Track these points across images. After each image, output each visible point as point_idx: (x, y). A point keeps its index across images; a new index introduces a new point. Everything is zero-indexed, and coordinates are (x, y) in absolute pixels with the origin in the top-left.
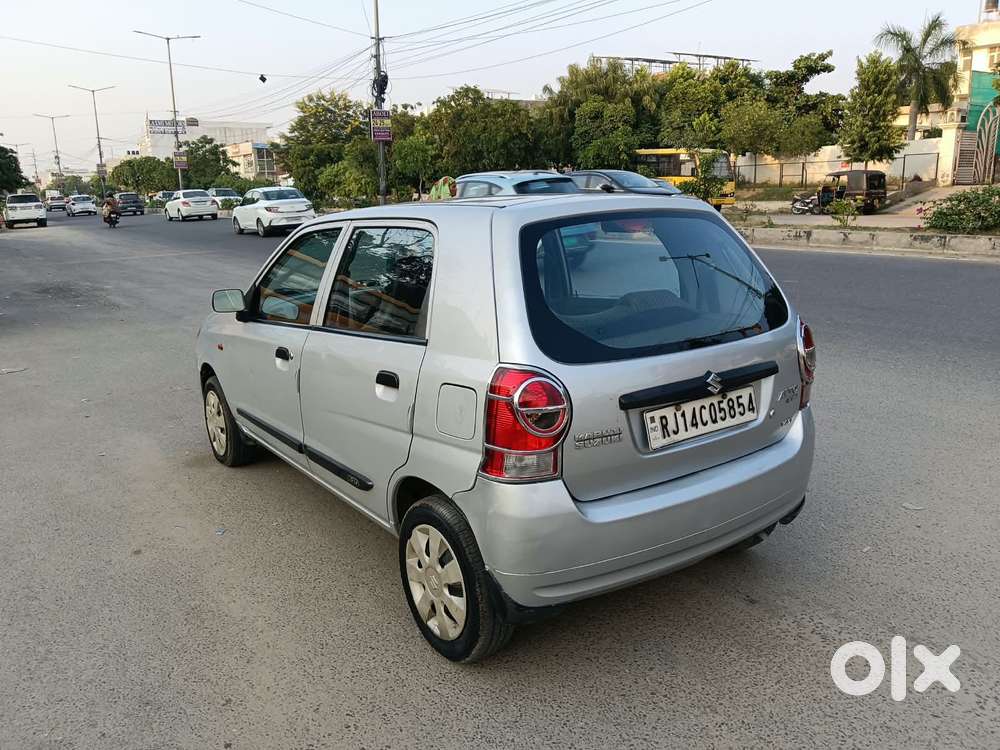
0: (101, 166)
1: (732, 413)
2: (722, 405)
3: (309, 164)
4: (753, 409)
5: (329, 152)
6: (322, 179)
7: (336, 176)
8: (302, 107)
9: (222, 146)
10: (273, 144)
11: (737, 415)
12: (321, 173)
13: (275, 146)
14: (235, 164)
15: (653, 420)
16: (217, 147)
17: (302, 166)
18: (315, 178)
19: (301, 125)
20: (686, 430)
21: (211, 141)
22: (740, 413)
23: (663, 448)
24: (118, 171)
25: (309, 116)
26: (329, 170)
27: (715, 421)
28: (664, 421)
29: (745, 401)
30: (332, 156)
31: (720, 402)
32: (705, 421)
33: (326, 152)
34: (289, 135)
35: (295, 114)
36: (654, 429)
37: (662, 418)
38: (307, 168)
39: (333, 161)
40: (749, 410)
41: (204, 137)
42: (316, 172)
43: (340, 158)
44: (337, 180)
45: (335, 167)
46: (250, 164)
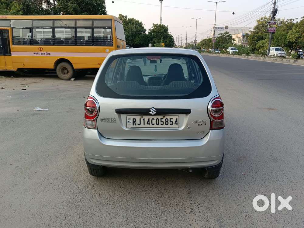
0: (195, 41)
1: (167, 123)
2: (162, 120)
3: (255, 40)
4: (177, 124)
5: (262, 37)
6: (258, 45)
7: (263, 44)
8: (258, 21)
9: (231, 34)
10: (246, 34)
11: (169, 125)
12: (258, 43)
13: (247, 34)
14: (234, 40)
15: (130, 119)
16: (229, 35)
17: (252, 41)
18: (256, 45)
19: (257, 27)
20: (144, 125)
21: (228, 33)
22: (170, 124)
23: (132, 128)
24: (202, 42)
25: (260, 25)
26: (261, 42)
27: (158, 124)
28: (134, 120)
29: (174, 121)
30: (263, 37)
31: (161, 119)
32: (153, 123)
33: (261, 36)
34: (252, 31)
35: (255, 24)
36: (130, 122)
37: (133, 119)
38: (254, 41)
39: (263, 39)
40: (175, 124)
41: (226, 32)
42: (256, 43)
43: (266, 39)
44: (263, 45)
45: (263, 41)
46: (240, 40)
